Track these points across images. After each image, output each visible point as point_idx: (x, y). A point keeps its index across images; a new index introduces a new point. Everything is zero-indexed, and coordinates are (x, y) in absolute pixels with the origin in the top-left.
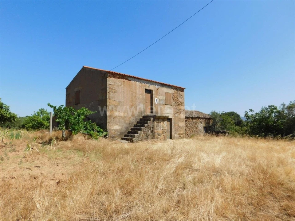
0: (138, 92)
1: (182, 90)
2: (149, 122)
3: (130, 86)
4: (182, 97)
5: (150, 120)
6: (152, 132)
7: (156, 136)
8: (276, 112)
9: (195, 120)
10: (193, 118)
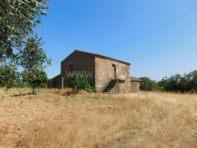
0: (109, 66)
1: (129, 64)
2: (117, 83)
3: (105, 62)
4: (129, 68)
5: (117, 82)
6: (118, 89)
7: (120, 91)
8: (180, 78)
9: (135, 83)
10: (134, 81)
